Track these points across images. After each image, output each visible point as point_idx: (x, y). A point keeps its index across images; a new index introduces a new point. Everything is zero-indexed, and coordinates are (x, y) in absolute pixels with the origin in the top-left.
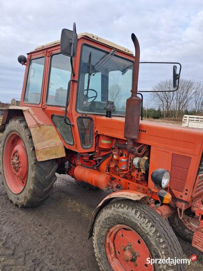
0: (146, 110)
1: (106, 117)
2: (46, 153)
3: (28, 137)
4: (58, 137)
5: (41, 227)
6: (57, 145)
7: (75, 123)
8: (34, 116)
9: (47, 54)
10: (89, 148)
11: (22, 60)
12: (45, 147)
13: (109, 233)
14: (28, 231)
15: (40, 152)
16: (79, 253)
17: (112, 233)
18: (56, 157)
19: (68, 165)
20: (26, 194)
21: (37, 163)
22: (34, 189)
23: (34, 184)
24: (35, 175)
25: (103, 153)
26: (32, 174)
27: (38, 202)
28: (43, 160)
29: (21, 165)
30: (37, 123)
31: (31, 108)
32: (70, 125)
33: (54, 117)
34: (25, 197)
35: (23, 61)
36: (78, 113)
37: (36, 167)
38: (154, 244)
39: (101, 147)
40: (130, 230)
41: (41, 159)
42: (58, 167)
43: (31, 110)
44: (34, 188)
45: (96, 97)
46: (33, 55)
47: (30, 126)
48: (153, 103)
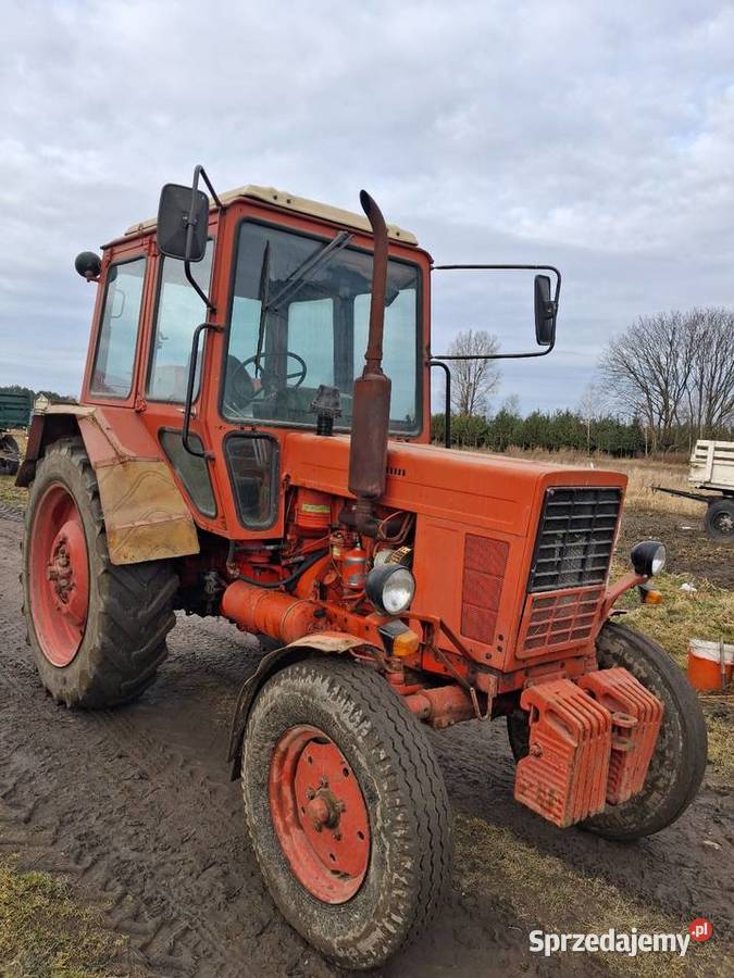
0: (588, 424)
1: (318, 434)
2: (139, 541)
3: (90, 495)
4: (177, 494)
5: (123, 761)
6: (174, 518)
7: (217, 452)
8: (109, 433)
9: (150, 247)
10: (268, 527)
11: (88, 267)
12: (137, 524)
13: (278, 755)
14: (83, 767)
15: (122, 539)
16: (215, 827)
17: (285, 753)
18: (171, 555)
19: (215, 583)
20: (85, 664)
21: (112, 570)
22: (103, 648)
23: (105, 633)
24: (107, 605)
25: (309, 545)
26: (98, 604)
27: (120, 691)
28: (128, 562)
29: (74, 580)
30: (117, 453)
31: (103, 411)
32: (202, 456)
33: (166, 434)
34: (83, 673)
35: (90, 268)
36: (227, 421)
37: (110, 582)
38: (364, 764)
39: (300, 524)
40: (327, 742)
41: (122, 558)
42: (178, 584)
43: (100, 416)
44: (103, 645)
45: (303, 374)
46: (117, 250)
47: (96, 463)
48: (611, 398)
